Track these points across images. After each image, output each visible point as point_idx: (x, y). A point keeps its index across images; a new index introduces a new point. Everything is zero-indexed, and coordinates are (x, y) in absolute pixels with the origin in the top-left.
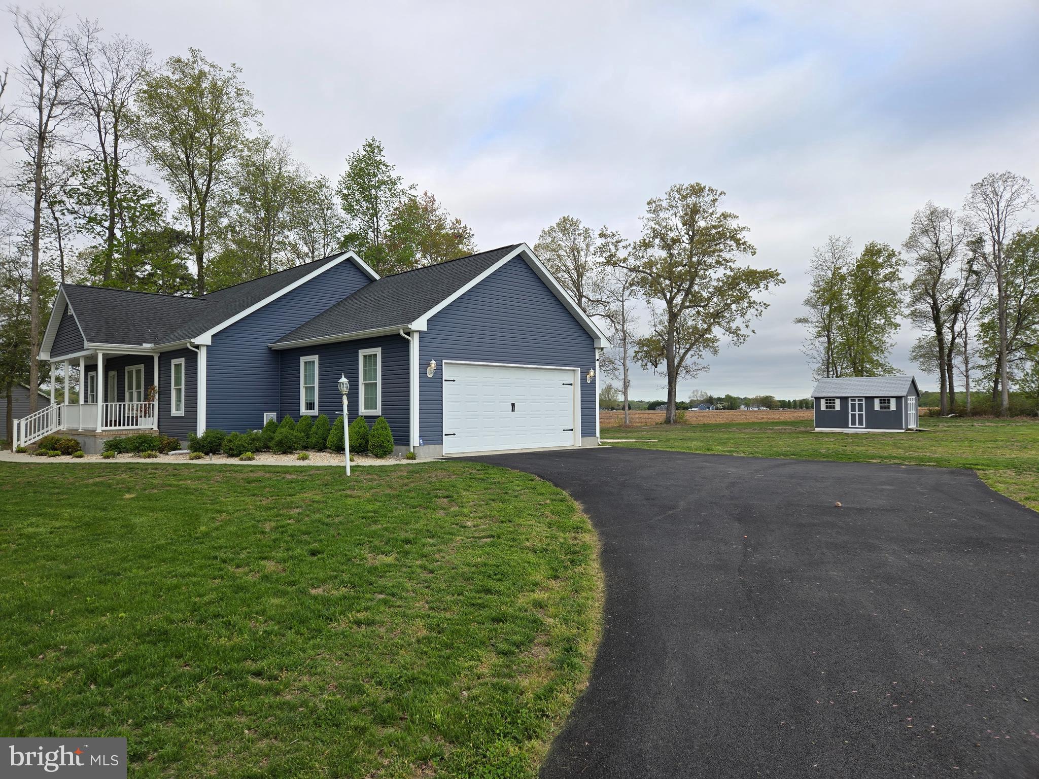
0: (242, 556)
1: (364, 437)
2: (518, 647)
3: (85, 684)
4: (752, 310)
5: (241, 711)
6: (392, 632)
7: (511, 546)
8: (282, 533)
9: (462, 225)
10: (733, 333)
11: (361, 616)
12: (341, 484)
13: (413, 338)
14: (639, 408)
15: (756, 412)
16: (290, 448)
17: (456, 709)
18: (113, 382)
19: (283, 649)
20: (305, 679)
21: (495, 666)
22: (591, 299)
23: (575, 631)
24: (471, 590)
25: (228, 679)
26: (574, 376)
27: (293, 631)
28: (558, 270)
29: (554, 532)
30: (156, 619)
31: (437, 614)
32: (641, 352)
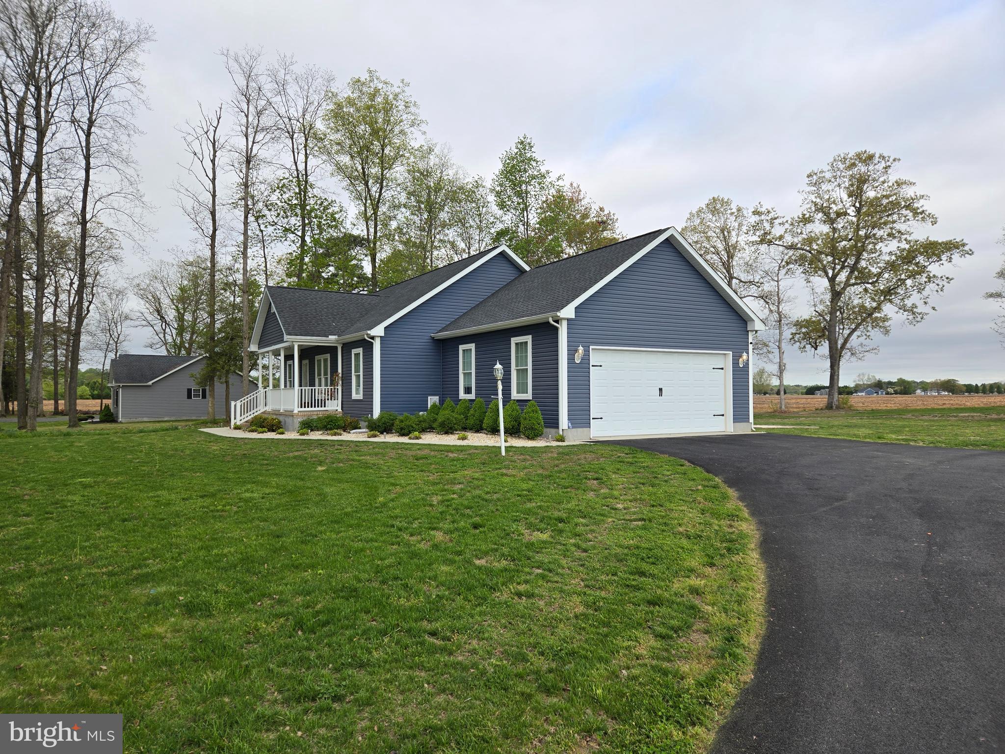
0: (415, 526)
1: (517, 420)
2: (676, 632)
3: (294, 630)
4: (932, 285)
5: (421, 667)
6: (551, 606)
7: (663, 531)
8: (448, 506)
9: (606, 212)
10: (908, 310)
11: (522, 588)
12: (497, 463)
13: (561, 326)
14: (796, 392)
15: (935, 397)
16: (451, 428)
17: (617, 687)
18: (306, 369)
19: (454, 613)
20: (474, 642)
21: (653, 648)
22: (743, 280)
23: (736, 621)
24: (625, 572)
25: (408, 637)
26: (726, 360)
27: (462, 597)
28: (707, 252)
29: (708, 519)
30: (347, 578)
31: (593, 592)
32: (799, 334)
